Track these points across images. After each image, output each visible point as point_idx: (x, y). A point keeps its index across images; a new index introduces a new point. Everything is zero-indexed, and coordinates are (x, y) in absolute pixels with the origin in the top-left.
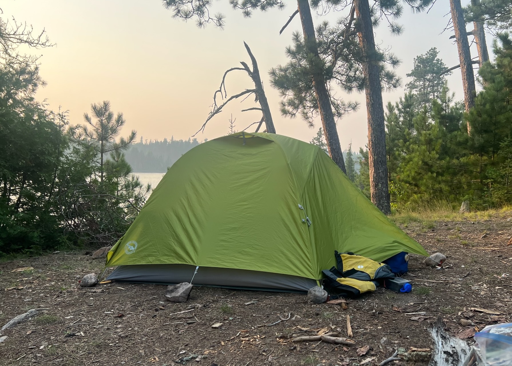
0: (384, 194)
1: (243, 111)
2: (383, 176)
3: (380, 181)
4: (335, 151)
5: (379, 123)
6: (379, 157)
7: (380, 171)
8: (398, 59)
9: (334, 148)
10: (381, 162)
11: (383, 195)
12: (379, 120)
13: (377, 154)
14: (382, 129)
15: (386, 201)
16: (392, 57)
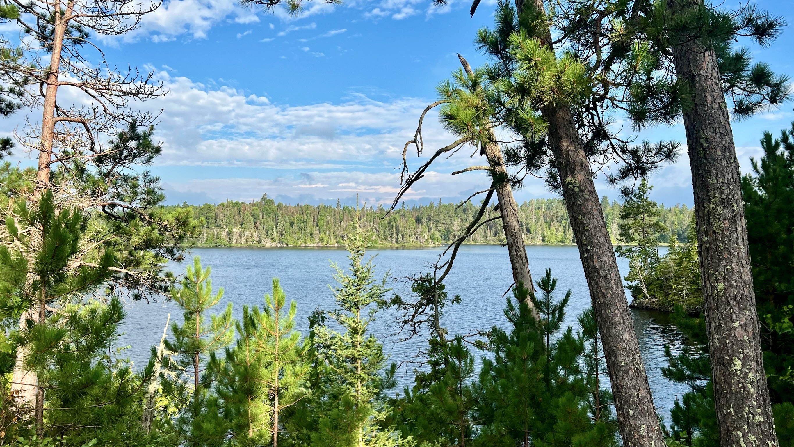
0: (752, 390)
1: (454, 174)
2: (746, 338)
3: (739, 352)
4: (599, 274)
5: (724, 197)
6: (731, 285)
7: (736, 324)
8: (772, 18)
9: (597, 266)
10: (738, 298)
11: (749, 391)
12: (723, 188)
13: (724, 278)
14: (734, 211)
15: (759, 411)
16: (751, 16)
